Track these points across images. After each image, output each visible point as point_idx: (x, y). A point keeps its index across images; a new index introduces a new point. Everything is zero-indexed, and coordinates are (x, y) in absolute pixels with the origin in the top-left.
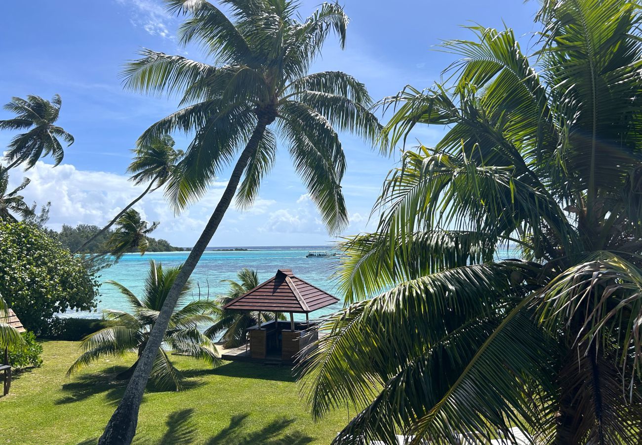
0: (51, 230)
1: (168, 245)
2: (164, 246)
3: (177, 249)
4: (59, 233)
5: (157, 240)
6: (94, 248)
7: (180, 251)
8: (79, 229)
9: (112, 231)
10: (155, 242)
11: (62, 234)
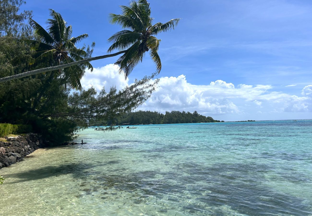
0: (162, 114)
1: (212, 119)
2: (210, 120)
3: (217, 121)
4: (164, 115)
5: (207, 117)
6: (179, 121)
7: (218, 122)
8: (172, 113)
9: (186, 113)
10: (206, 118)
11: (165, 115)
